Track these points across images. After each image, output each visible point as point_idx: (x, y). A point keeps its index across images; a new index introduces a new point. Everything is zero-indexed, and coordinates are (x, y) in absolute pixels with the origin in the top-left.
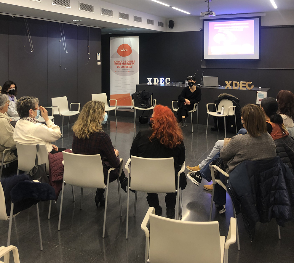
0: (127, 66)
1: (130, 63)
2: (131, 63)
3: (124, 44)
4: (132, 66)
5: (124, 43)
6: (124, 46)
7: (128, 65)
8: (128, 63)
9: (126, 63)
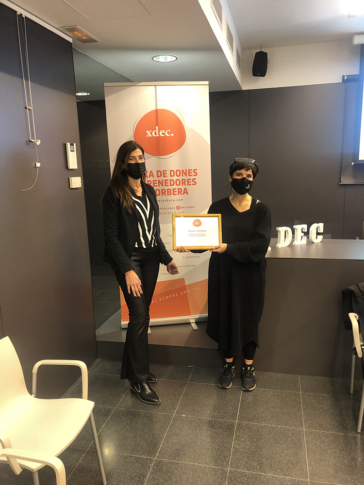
0: (171, 188)
1: (180, 178)
2: (184, 177)
3: (157, 110)
4: (187, 187)
5: (158, 108)
6: (157, 118)
7: (175, 186)
8: (175, 178)
9: (169, 178)
